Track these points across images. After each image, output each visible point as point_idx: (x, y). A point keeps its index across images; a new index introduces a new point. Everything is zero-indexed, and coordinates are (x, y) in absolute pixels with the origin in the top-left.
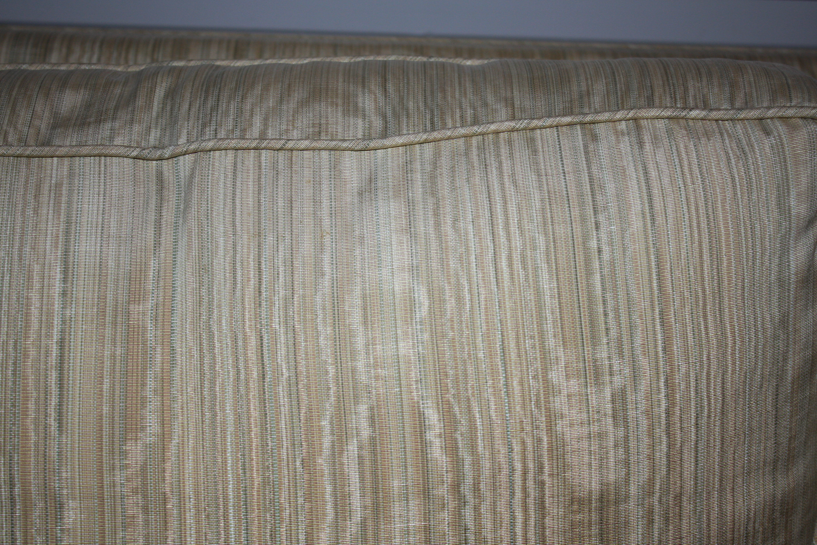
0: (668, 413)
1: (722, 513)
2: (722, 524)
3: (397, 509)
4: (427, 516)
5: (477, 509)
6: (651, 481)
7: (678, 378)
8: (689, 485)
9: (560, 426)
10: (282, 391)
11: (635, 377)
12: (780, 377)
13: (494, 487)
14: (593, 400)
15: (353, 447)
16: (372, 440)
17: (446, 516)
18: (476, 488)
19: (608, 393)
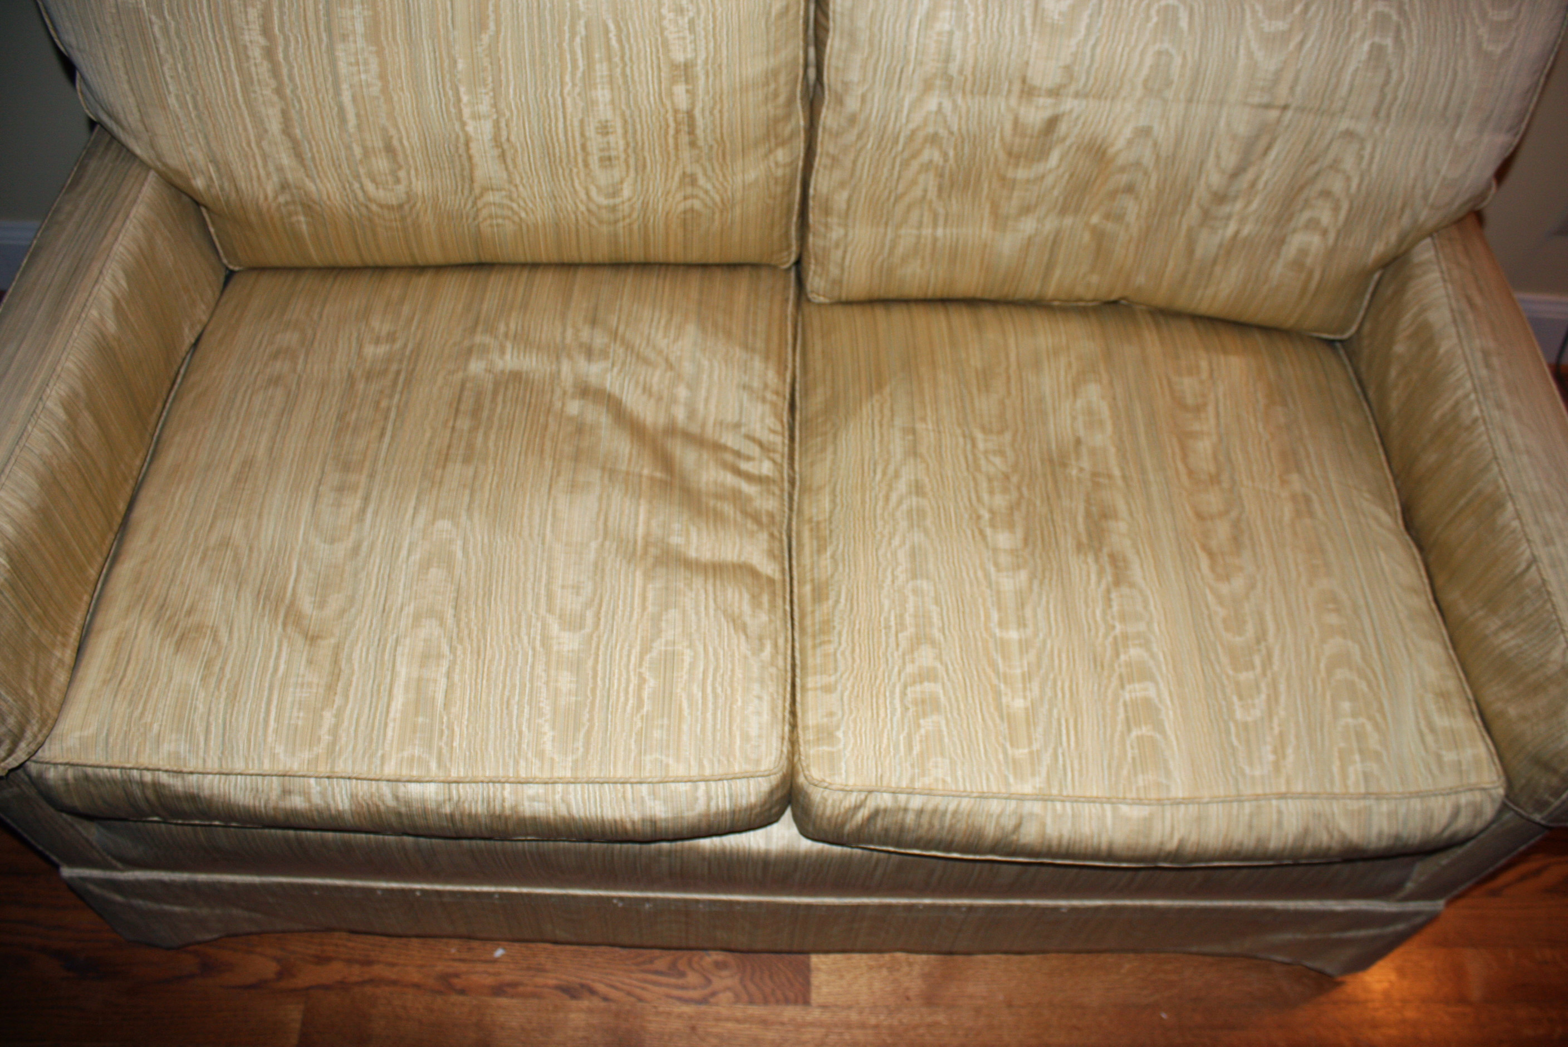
0: (714, 29)
1: (740, 75)
2: (741, 82)
3: (598, 66)
4: (610, 70)
5: (631, 68)
6: (707, 58)
7: (718, 13)
8: (725, 61)
9: (666, 33)
10: (547, 13)
11: (698, 12)
12: (769, 13)
13: (639, 58)
14: (680, 22)
15: (578, 40)
16: (587, 37)
17: (618, 70)
18: (631, 58)
19: (686, 19)
